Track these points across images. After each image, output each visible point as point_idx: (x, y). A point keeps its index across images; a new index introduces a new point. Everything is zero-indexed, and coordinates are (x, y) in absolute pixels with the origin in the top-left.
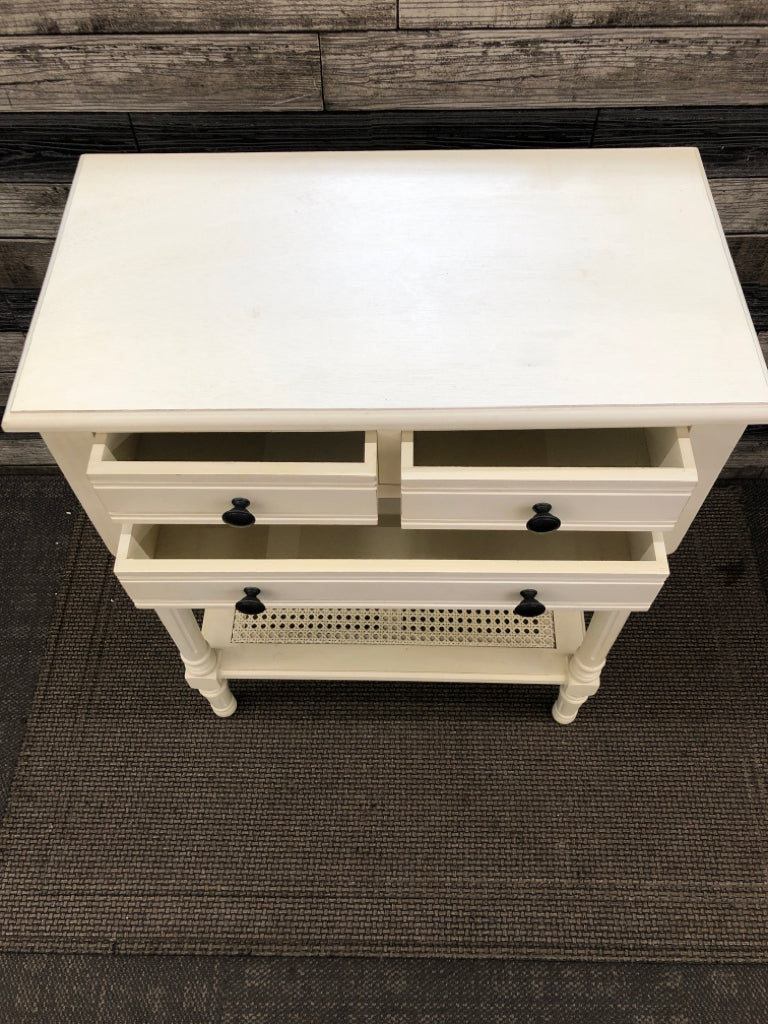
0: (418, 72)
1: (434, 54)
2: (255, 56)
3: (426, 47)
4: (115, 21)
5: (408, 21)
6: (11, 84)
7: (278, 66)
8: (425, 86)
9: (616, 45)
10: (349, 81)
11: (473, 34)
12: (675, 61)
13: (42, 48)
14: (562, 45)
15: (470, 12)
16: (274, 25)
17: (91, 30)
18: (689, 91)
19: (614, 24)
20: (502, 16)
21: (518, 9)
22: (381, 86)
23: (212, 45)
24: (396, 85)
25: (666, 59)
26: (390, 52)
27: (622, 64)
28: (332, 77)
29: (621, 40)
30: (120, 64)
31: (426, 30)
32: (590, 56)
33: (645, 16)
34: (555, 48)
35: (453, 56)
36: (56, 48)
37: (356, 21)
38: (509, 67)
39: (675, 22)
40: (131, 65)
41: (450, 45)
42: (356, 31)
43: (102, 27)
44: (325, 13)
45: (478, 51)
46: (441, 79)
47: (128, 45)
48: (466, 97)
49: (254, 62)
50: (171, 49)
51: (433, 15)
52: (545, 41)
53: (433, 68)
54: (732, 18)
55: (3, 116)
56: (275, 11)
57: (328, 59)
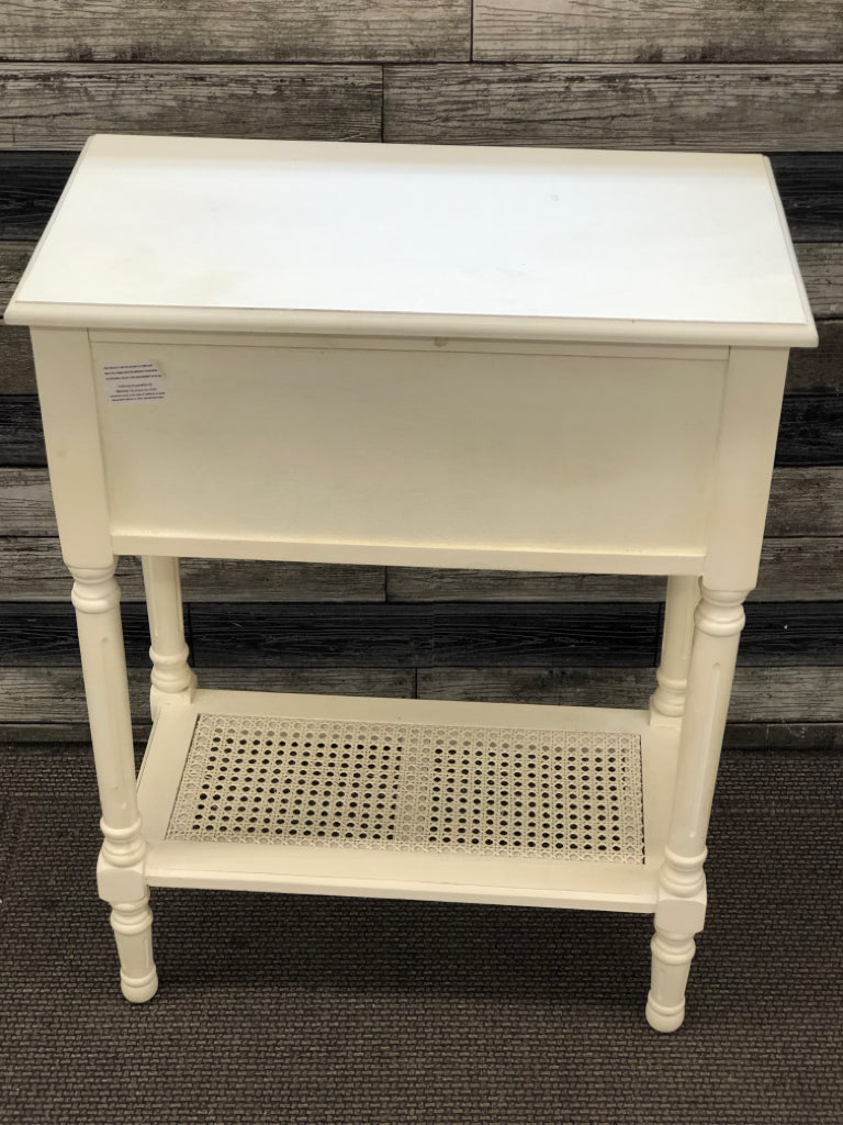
0: (492, 109)
1: (510, 89)
2: (309, 88)
3: (501, 81)
4: (158, 48)
5: (483, 53)
6: (21, 117)
7: (335, 100)
8: (500, 125)
9: (713, 81)
10: (414, 119)
11: (554, 68)
12: (782, 101)
13: (69, 76)
14: (652, 81)
15: (551, 45)
16: (335, 55)
17: (129, 58)
18: (801, 135)
19: (708, 59)
20: (585, 50)
21: (602, 42)
22: (450, 124)
23: (262, 76)
24: (468, 124)
25: (771, 98)
26: (462, 87)
27: (722, 104)
29: (718, 76)
31: (502, 63)
32: (686, 94)
33: (741, 51)
34: (646, 84)
35: (532, 91)
36: (84, 77)
37: (425, 53)
38: (595, 105)
39: (775, 58)
40: (167, 97)
41: (529, 79)
42: (424, 63)
43: (142, 55)
44: (391, 44)
45: (560, 86)
46: (518, 117)
47: (167, 75)
49: (307, 96)
50: (215, 79)
51: (510, 48)
52: (634, 77)
53: (510, 105)
54: (836, 54)
55: (2, 155)
56: (337, 41)
57: (391, 93)
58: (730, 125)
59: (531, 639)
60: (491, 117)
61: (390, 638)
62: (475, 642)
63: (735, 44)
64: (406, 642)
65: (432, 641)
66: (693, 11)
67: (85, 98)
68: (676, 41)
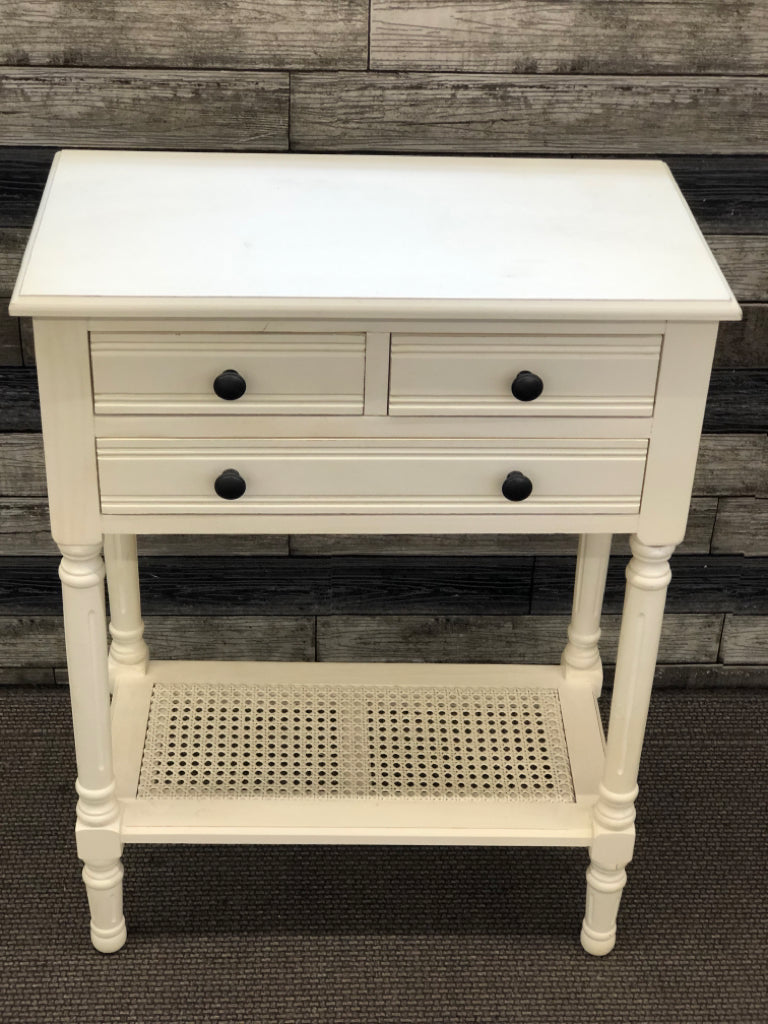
1: (403, 95)
2: (224, 92)
3: (395, 88)
4: (88, 54)
5: (378, 63)
8: (394, 126)
9: (581, 91)
10: (318, 120)
11: (443, 77)
12: (641, 109)
13: (7, 78)
14: (528, 89)
15: (439, 56)
16: (246, 63)
17: (61, 63)
18: (658, 140)
19: (578, 71)
20: (469, 61)
21: (484, 55)
22: (348, 125)
23: (182, 80)
25: (632, 106)
26: (360, 92)
27: (589, 111)
28: (300, 115)
29: (585, 86)
30: (83, 98)
31: (395, 72)
32: (558, 102)
33: (606, 64)
34: (522, 92)
35: (422, 98)
36: (21, 79)
37: (328, 62)
38: (478, 110)
39: (636, 71)
40: (95, 98)
41: (419, 87)
42: (326, 71)
43: (73, 60)
44: (297, 53)
45: (447, 94)
46: (410, 120)
47: (97, 78)
48: (435, 139)
49: (221, 99)
50: (139, 83)
51: (402, 58)
52: (512, 86)
53: (402, 109)
54: (689, 68)
56: (249, 50)
57: (297, 97)
58: (595, 130)
59: (420, 590)
60: (385, 120)
61: (292, 588)
62: (369, 592)
63: (602, 58)
64: (306, 592)
65: (330, 591)
66: (564, 28)
67: (21, 99)
68: (549, 55)
